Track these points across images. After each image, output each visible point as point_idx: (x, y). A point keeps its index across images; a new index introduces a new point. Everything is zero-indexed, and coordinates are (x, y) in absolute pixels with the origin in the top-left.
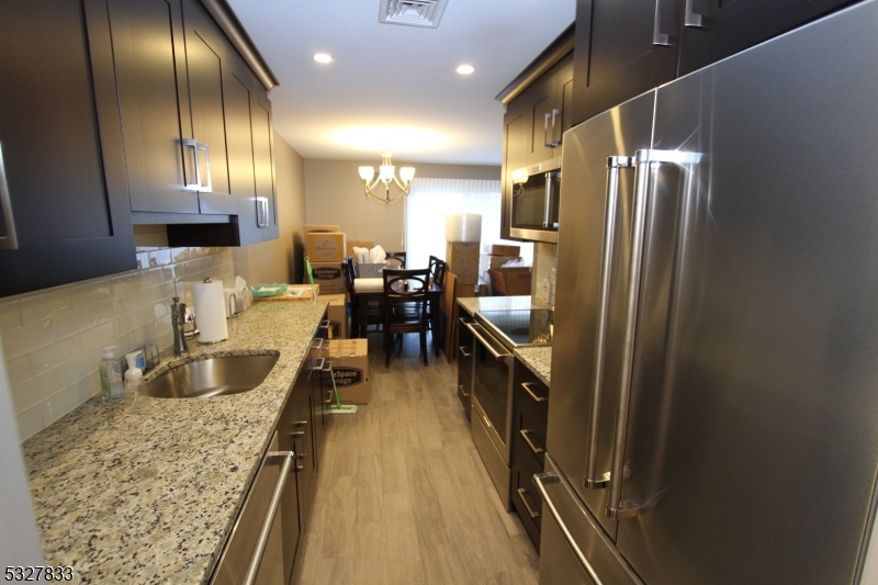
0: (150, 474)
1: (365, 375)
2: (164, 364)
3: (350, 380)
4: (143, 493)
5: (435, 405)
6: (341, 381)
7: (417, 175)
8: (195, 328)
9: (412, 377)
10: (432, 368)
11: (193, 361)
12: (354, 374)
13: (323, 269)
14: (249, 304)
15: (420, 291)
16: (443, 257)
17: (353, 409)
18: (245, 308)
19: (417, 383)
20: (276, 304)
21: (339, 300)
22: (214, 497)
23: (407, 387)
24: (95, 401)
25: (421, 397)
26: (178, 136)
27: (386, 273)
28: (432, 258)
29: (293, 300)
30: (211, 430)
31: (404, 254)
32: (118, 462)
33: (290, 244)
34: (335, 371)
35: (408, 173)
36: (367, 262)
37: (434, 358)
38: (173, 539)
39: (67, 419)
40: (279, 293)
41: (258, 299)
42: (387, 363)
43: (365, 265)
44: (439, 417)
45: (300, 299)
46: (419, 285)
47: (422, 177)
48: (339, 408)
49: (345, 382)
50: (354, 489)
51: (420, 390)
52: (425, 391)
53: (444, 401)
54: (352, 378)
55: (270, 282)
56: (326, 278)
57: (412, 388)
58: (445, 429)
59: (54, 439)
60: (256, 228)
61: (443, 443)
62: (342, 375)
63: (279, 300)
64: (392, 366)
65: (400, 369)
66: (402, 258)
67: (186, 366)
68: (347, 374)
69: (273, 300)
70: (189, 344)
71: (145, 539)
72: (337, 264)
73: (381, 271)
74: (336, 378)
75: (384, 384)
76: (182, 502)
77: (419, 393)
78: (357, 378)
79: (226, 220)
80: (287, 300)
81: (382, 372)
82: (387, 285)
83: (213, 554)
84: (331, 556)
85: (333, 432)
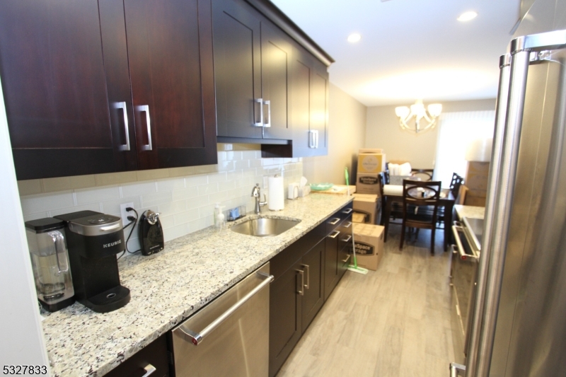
0: (202, 263)
1: (376, 251)
2: (247, 217)
3: (365, 252)
4: (194, 270)
5: (428, 286)
6: (359, 251)
7: (445, 111)
8: (265, 201)
9: (417, 261)
10: (437, 259)
11: (262, 218)
12: (369, 248)
13: (367, 177)
14: (308, 193)
15: (432, 198)
16: (463, 174)
17: (364, 271)
18: (304, 195)
19: (420, 266)
20: (323, 195)
21: (372, 198)
22: (214, 282)
23: (411, 267)
24: (211, 227)
25: (419, 277)
26: (252, 98)
27: (405, 182)
28: (455, 174)
29: (333, 194)
30: (239, 251)
31: (432, 171)
32: (197, 254)
33: (350, 161)
34: (356, 243)
35: (436, 110)
36: (396, 174)
37: (442, 252)
38: (186, 293)
39: (197, 232)
40: (326, 189)
41: (314, 191)
42: (401, 247)
43: (394, 176)
44: (428, 296)
45: (338, 194)
46: (433, 194)
47: (449, 111)
48: (356, 268)
49: (362, 252)
50: (345, 321)
51: (420, 272)
52: (424, 273)
53: (437, 285)
54: (367, 250)
55: (323, 183)
56: (369, 184)
57: (414, 269)
58: (430, 306)
59: (187, 239)
60: (307, 148)
61: (424, 316)
62: (361, 247)
63: (326, 193)
64: (404, 250)
65: (410, 254)
66: (430, 173)
67: (256, 221)
68: (364, 247)
69: (322, 193)
70: (261, 208)
71: (178, 289)
72: (375, 175)
73: (402, 180)
74: (356, 248)
75: (394, 261)
76: (202, 279)
77: (418, 274)
78: (370, 252)
79: (285, 143)
80: (330, 193)
81: (396, 253)
82: (405, 191)
83: (192, 307)
84: (314, 355)
85: (346, 282)
